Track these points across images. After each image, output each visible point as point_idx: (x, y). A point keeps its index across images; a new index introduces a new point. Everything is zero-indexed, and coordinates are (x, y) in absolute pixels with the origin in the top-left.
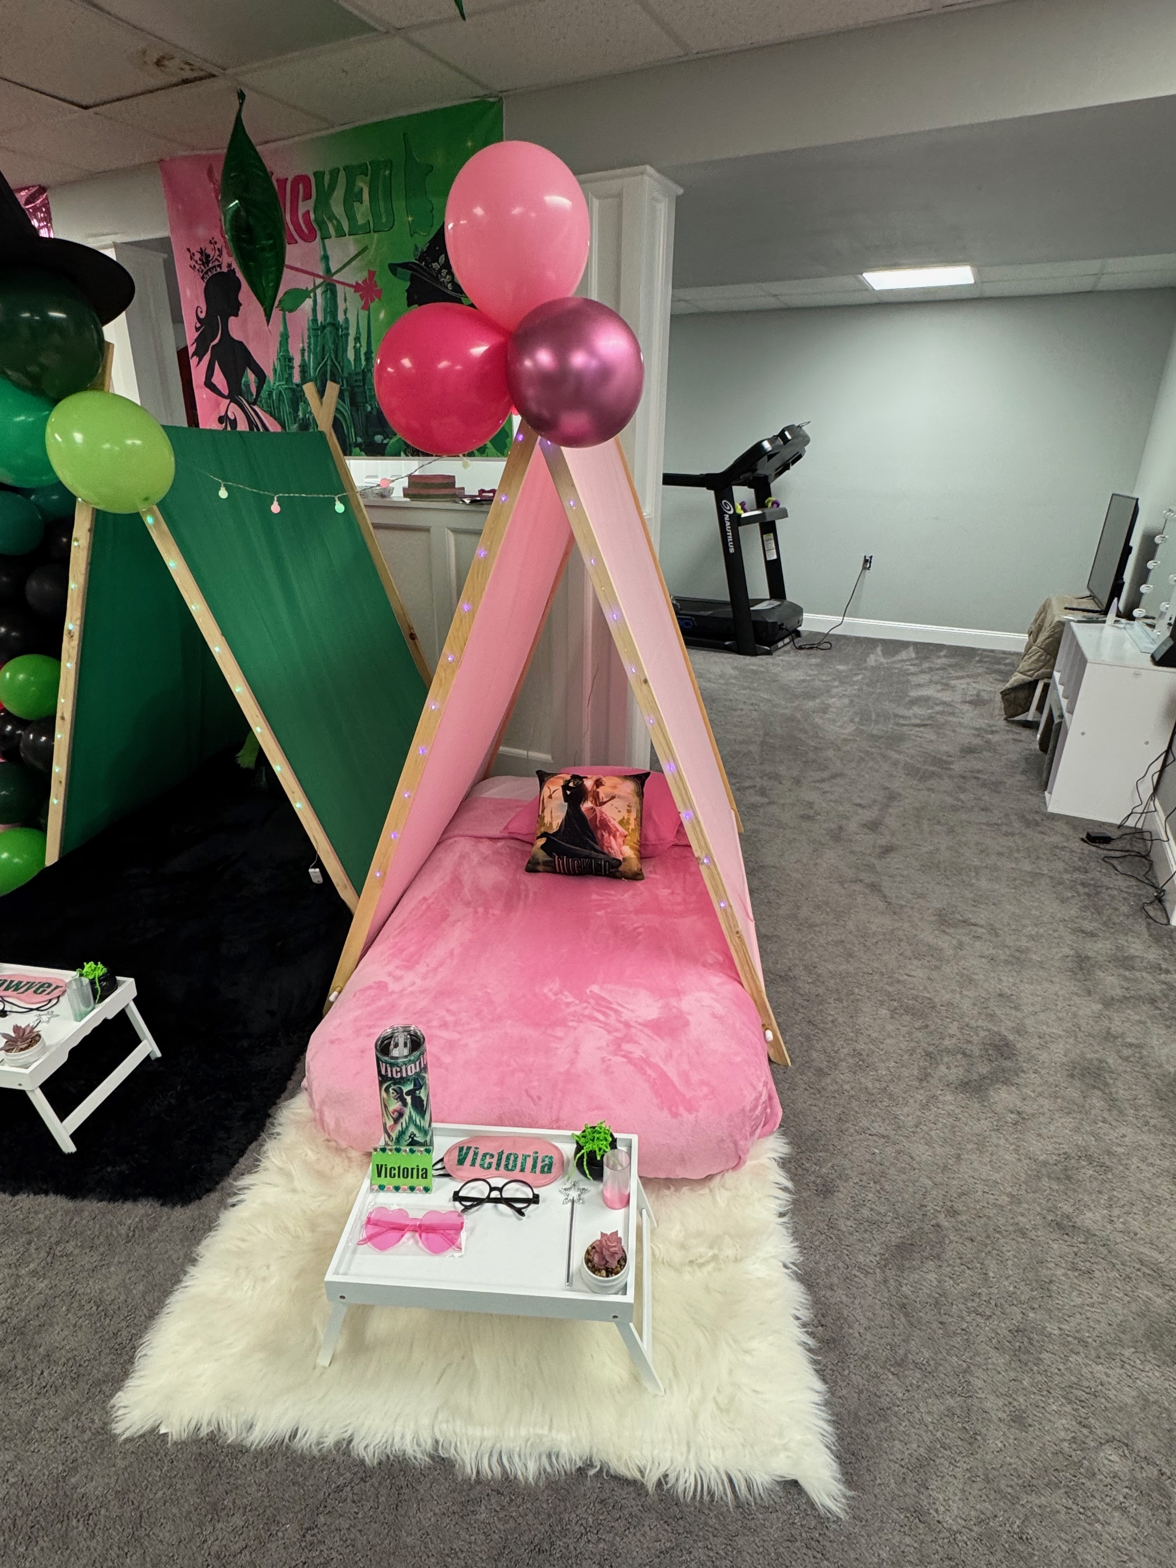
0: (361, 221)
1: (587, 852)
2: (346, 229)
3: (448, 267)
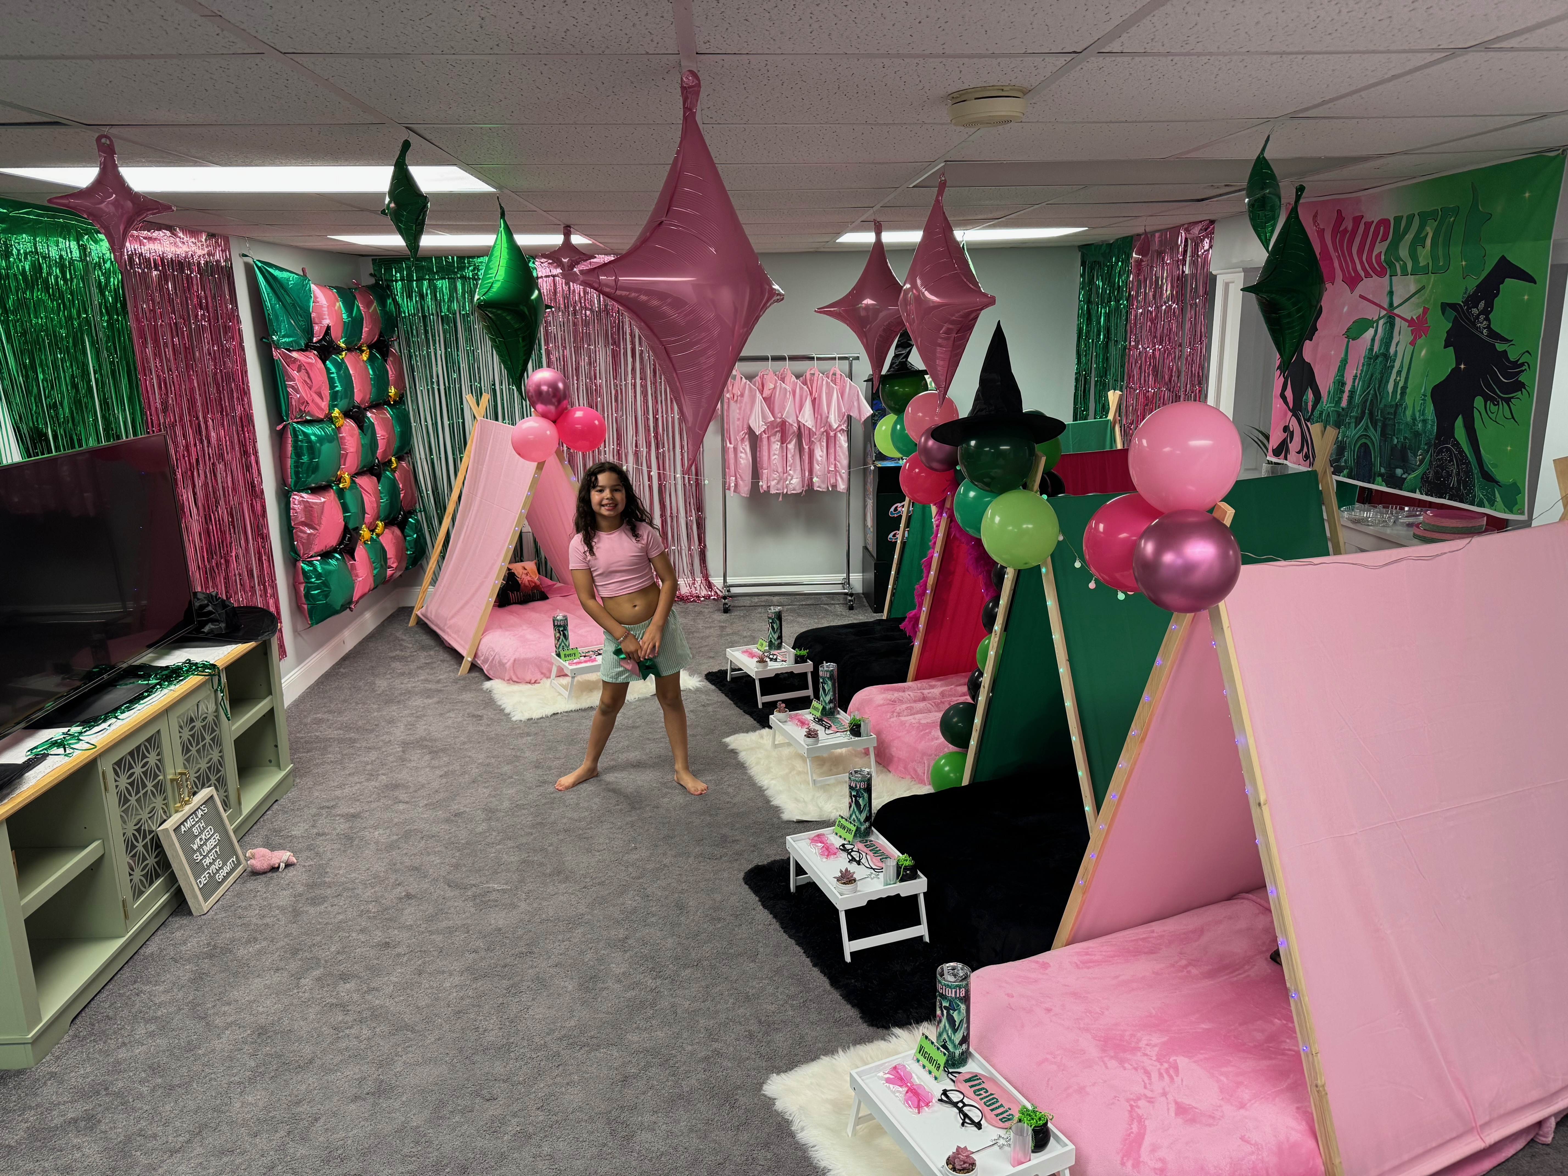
0: (1422, 262)
2: (1410, 267)
3: (1486, 312)
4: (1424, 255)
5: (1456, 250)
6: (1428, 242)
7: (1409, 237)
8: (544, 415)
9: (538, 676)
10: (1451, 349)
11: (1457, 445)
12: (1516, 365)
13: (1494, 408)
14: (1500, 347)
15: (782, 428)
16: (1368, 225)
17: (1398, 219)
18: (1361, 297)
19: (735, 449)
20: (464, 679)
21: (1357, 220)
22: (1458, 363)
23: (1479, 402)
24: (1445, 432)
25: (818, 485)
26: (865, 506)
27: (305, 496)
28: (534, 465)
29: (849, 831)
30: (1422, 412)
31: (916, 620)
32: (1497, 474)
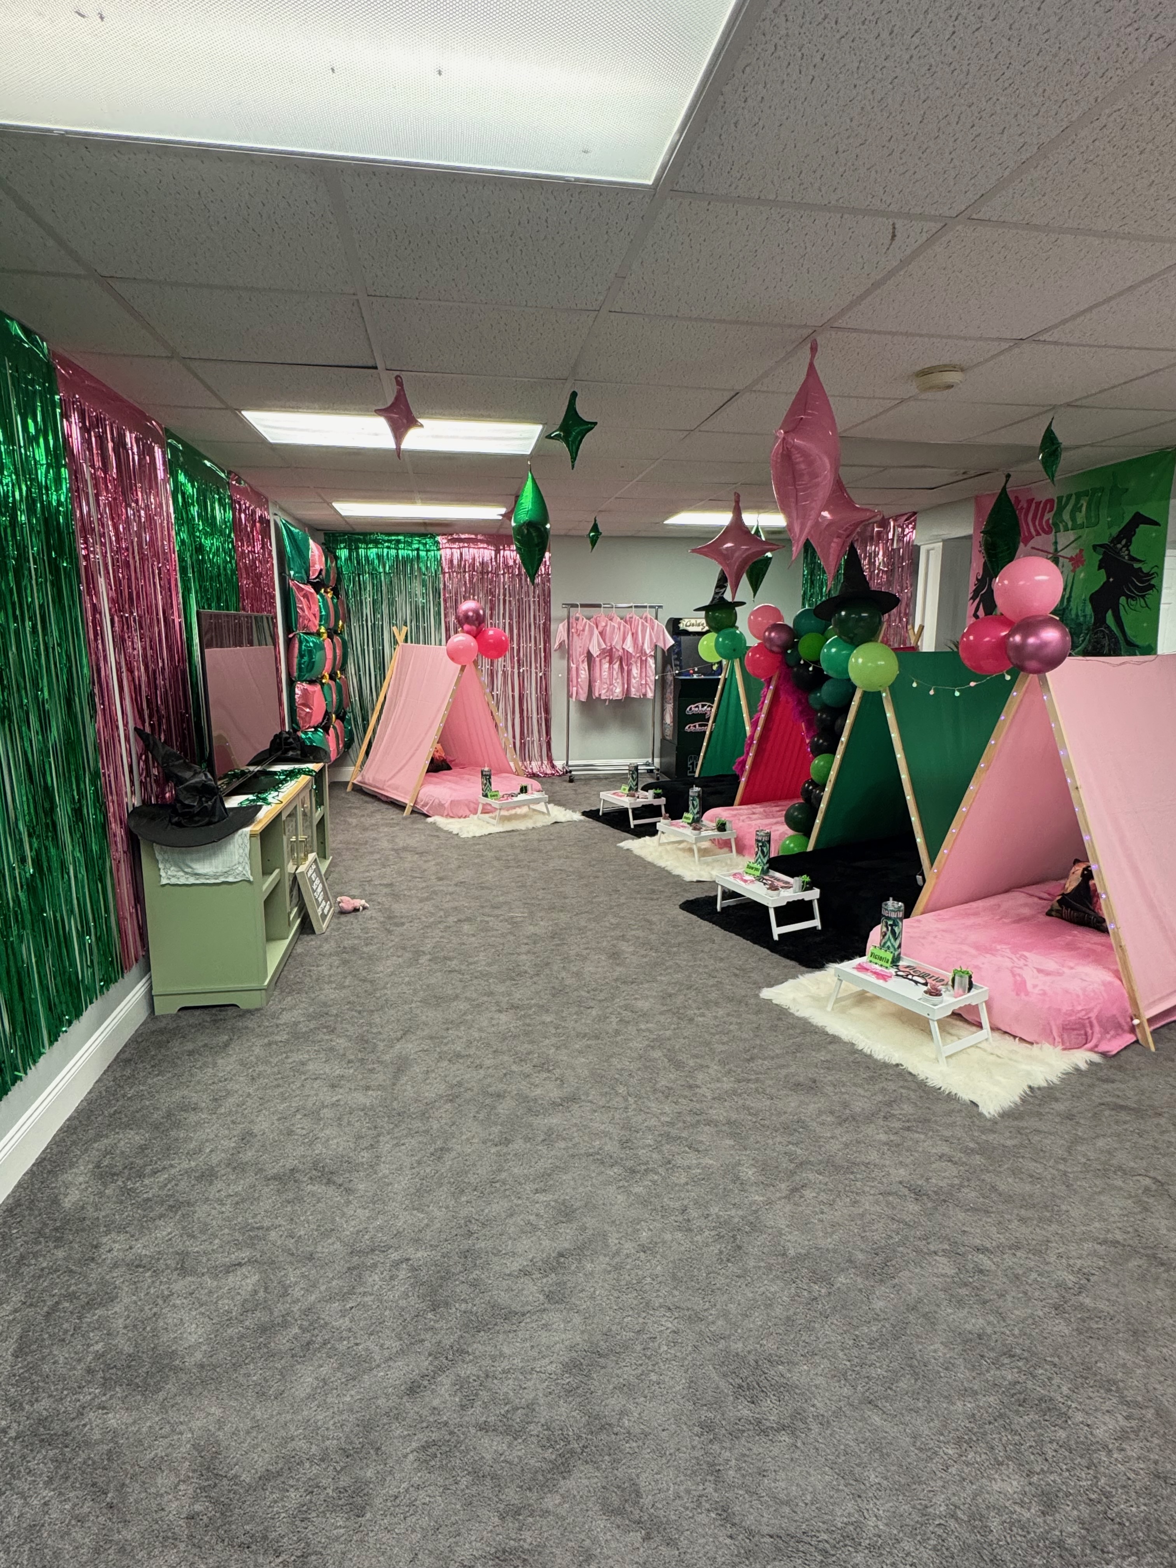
0: (1079, 521)
1: (1084, 909)
3: (1127, 546)
4: (1080, 517)
5: (1104, 512)
6: (1084, 508)
7: (1069, 507)
8: (468, 632)
9: (468, 813)
10: (1103, 571)
11: (1108, 627)
12: (1148, 574)
13: (1133, 603)
14: (1136, 566)
15: (609, 654)
16: (1038, 504)
17: (1060, 499)
18: (1033, 548)
19: (577, 669)
20: (405, 818)
21: (1030, 502)
22: (1108, 578)
23: (1123, 600)
24: (1100, 620)
25: (634, 693)
26: (663, 710)
27: (305, 685)
28: (459, 667)
29: (757, 869)
30: (1084, 611)
31: (744, 763)
32: (1138, 642)
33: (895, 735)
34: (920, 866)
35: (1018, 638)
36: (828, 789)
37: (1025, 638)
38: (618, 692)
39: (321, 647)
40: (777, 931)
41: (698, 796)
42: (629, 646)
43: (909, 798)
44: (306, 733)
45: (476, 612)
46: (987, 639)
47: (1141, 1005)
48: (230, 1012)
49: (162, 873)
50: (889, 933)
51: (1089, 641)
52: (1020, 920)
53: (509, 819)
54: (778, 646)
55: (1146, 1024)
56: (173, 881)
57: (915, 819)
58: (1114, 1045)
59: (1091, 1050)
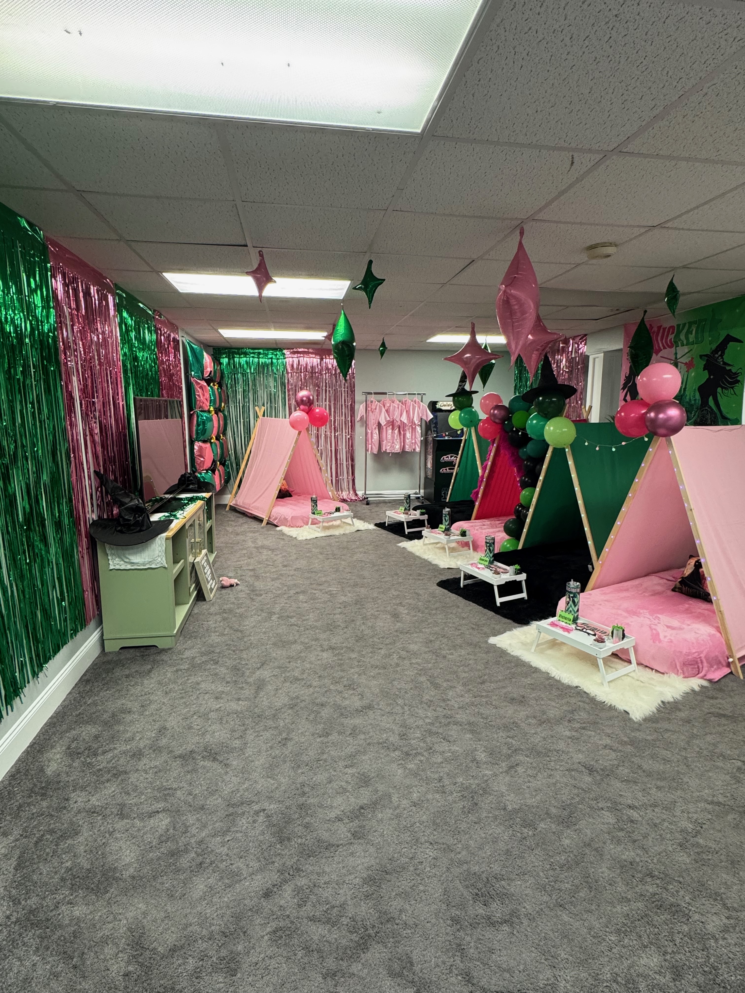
0: (691, 340)
1: (696, 587)
2: (685, 342)
3: (722, 356)
4: (692, 338)
5: (706, 334)
6: (694, 332)
7: (685, 331)
8: (303, 410)
9: (302, 524)
10: (706, 371)
11: (710, 407)
12: (735, 374)
13: (726, 392)
14: (728, 368)
15: (392, 424)
16: (664, 329)
17: (678, 326)
18: (661, 357)
19: (372, 433)
20: (263, 528)
21: (659, 328)
22: (710, 376)
23: (719, 390)
24: (705, 402)
25: (407, 449)
26: (426, 459)
27: (201, 444)
28: (297, 432)
29: (486, 561)
30: (694, 396)
31: (477, 493)
32: (728, 416)
33: (574, 475)
34: (591, 559)
35: (652, 415)
36: (531, 510)
37: (657, 415)
38: (397, 448)
39: (211, 420)
40: (499, 600)
41: (449, 514)
42: (404, 419)
43: (583, 515)
44: (201, 474)
45: (308, 398)
46: (633, 415)
47: (734, 649)
48: (153, 650)
49: (111, 562)
50: (571, 602)
51: (698, 416)
52: (655, 594)
53: (328, 528)
54: (499, 419)
55: (737, 662)
56: (118, 567)
57: (587, 529)
58: (717, 675)
59: (702, 678)
